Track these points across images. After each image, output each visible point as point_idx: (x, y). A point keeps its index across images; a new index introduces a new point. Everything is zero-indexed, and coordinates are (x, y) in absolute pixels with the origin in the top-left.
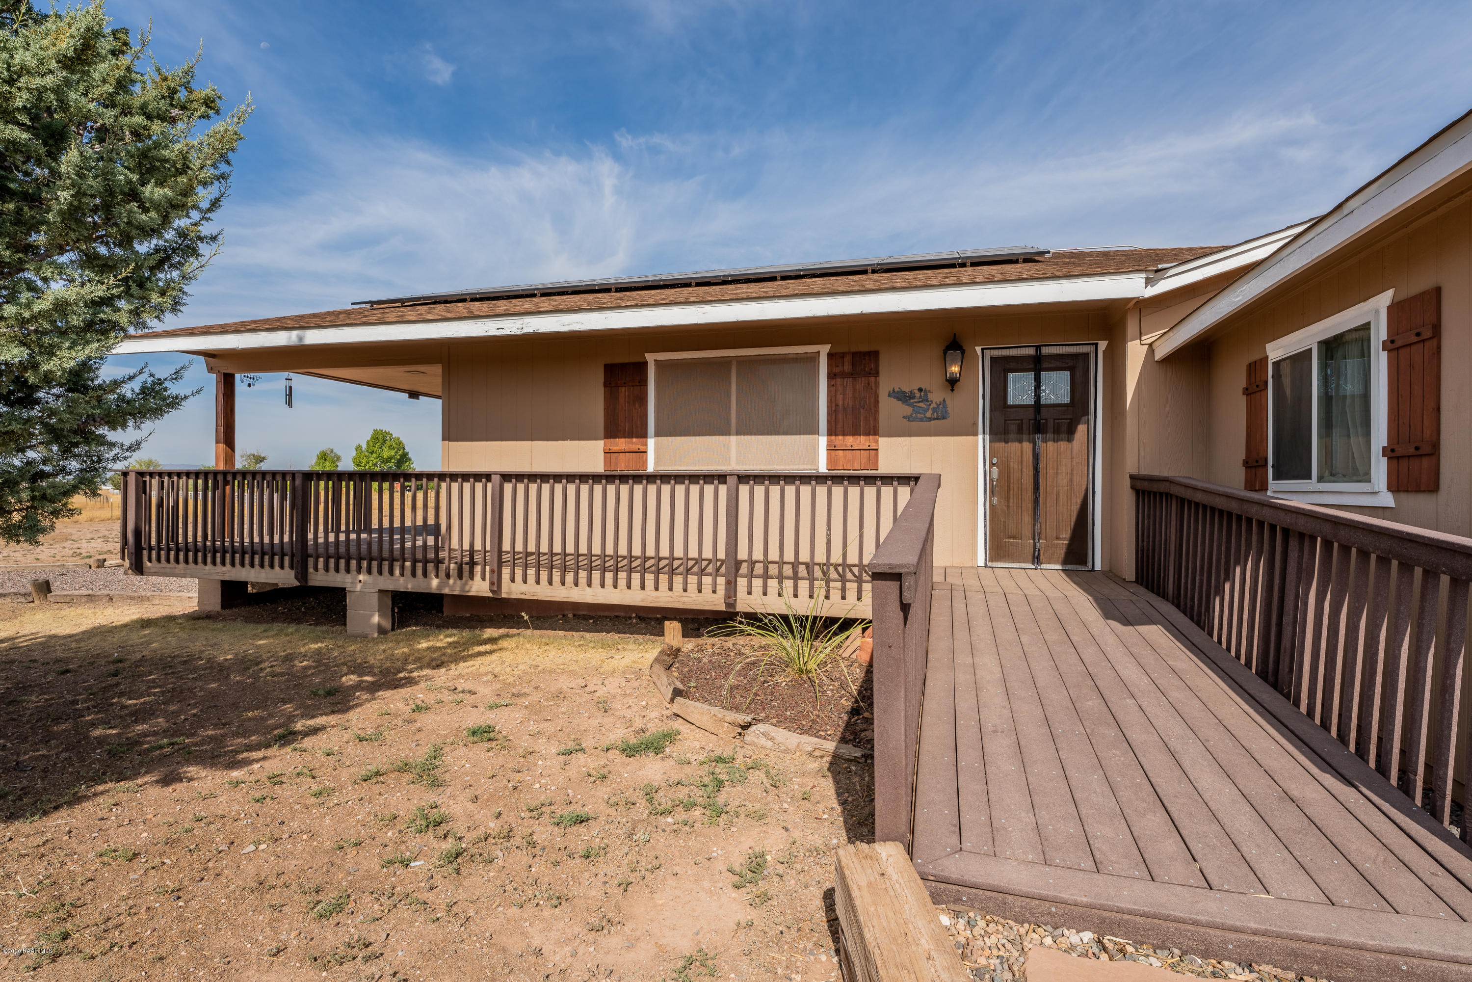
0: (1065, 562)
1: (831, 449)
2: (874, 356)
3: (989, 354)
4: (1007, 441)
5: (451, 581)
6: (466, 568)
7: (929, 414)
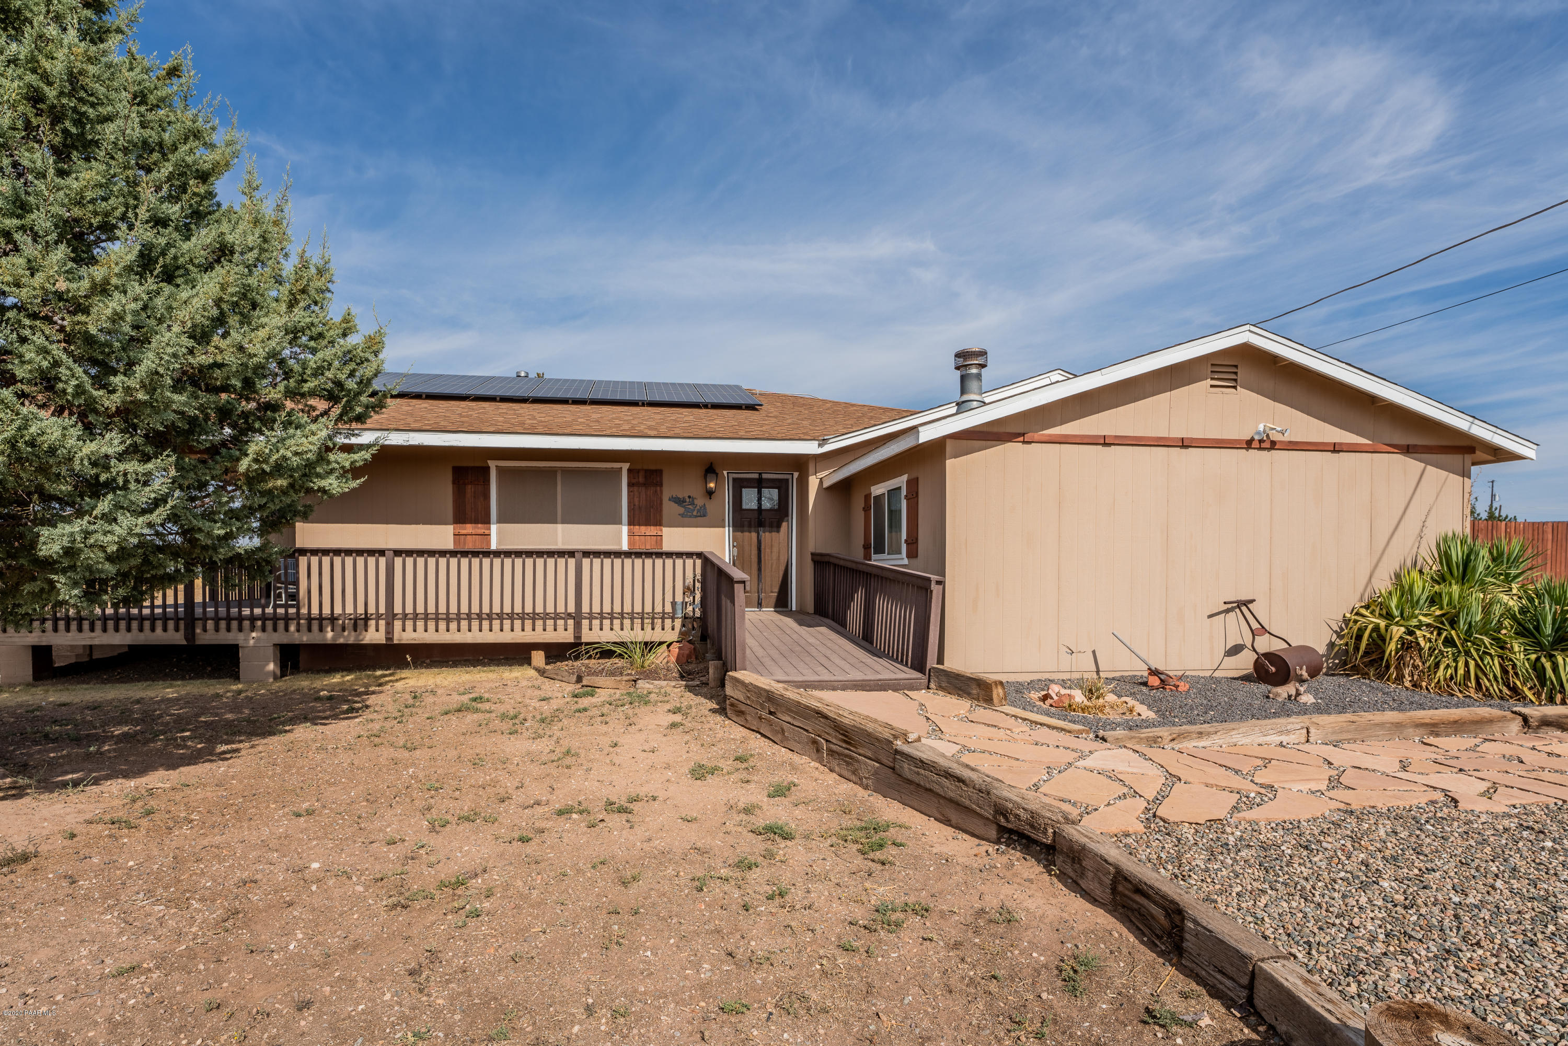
0: (776, 606)
1: (631, 535)
2: (659, 472)
3: (731, 476)
4: (742, 532)
5: (346, 633)
6: (361, 623)
7: (695, 513)
